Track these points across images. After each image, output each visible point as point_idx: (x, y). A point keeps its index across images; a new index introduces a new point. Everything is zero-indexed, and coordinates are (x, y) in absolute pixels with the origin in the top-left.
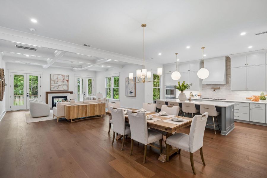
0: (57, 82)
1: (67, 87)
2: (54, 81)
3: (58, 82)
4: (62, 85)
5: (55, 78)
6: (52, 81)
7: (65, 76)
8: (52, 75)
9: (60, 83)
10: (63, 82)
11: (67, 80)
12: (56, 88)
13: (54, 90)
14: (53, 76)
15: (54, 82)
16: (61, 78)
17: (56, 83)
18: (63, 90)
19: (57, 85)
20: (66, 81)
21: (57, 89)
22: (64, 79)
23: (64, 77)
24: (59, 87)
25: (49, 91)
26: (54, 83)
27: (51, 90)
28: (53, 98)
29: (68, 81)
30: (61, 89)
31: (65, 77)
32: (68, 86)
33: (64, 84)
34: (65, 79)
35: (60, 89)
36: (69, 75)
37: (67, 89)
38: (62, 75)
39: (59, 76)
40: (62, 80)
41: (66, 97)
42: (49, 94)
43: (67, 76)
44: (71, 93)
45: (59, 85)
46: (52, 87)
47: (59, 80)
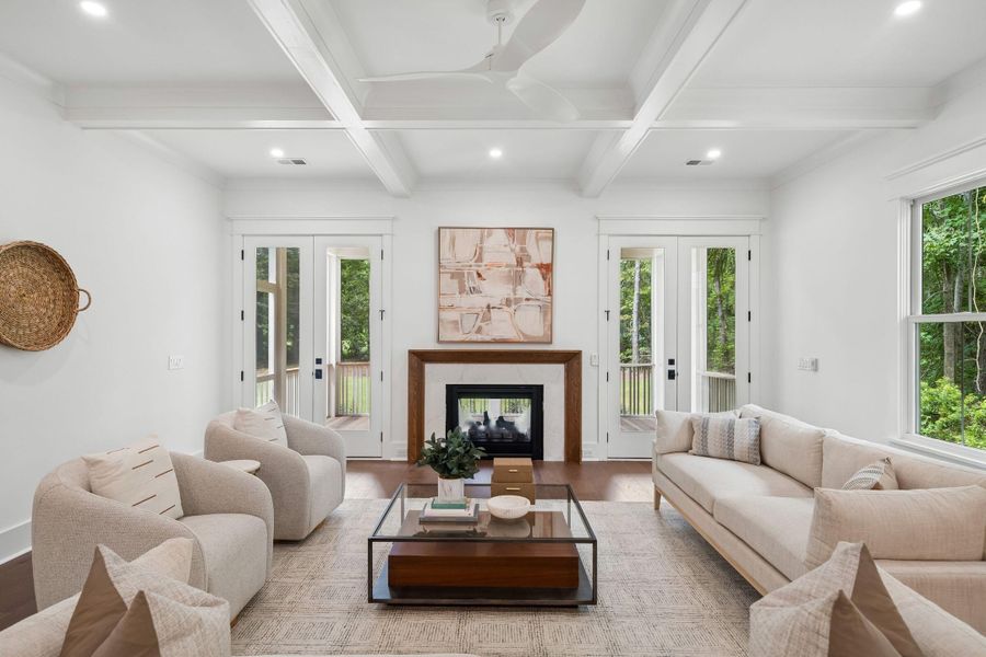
0: (477, 283)
1: (545, 314)
2: (457, 275)
3: (484, 285)
4: (508, 302)
5: (465, 251)
6: (445, 277)
7: (531, 235)
8: (446, 234)
9: (495, 290)
10: (517, 278)
11: (540, 266)
12: (469, 323)
13: (459, 336)
14: (452, 241)
15: (456, 281)
16: (500, 251)
17: (473, 290)
18: (511, 334)
19: (478, 301)
20: (533, 275)
21: (479, 330)
22: (520, 262)
23: (523, 241)
24: (486, 319)
25: (430, 345)
26: (462, 291)
27: (439, 341)
28: (455, 393)
29: (546, 269)
30: (505, 328)
31: (531, 248)
32: (547, 310)
33: (522, 292)
34: (529, 258)
35: (497, 335)
36: (553, 229)
37: (541, 334)
38: (510, 231)
39: (489, 235)
40: (507, 266)
41: (535, 394)
42: (430, 369)
43: (542, 234)
44: (571, 360)
45: (488, 307)
46: (448, 316)
47: (489, 267)
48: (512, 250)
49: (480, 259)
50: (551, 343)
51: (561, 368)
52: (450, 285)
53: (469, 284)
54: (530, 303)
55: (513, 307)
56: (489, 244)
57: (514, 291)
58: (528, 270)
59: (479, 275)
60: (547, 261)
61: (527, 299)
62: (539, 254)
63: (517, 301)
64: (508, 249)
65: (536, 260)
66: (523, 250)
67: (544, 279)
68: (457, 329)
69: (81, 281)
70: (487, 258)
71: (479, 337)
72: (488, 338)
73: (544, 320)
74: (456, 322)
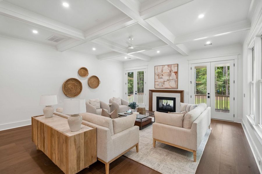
0: (162, 76)
2: (158, 75)
3: (163, 77)
4: (168, 80)
5: (160, 70)
6: (156, 76)
7: (173, 66)
8: (156, 67)
9: (166, 78)
10: (170, 75)
11: (175, 72)
12: (160, 84)
13: (158, 87)
14: (157, 69)
15: (158, 76)
16: (166, 70)
17: (161, 78)
18: (169, 87)
19: (162, 80)
20: (173, 74)
21: (162, 86)
22: (170, 72)
23: (171, 66)
24: (164, 84)
25: (153, 89)
26: (159, 78)
27: (155, 88)
29: (176, 73)
30: (168, 85)
31: (173, 69)
32: (177, 82)
33: (171, 78)
34: (172, 70)
35: (166, 87)
36: (178, 64)
37: (175, 87)
38: (168, 65)
39: (164, 67)
40: (168, 73)
41: (174, 99)
42: (154, 93)
43: (175, 65)
44: (181, 92)
45: (164, 81)
46: (156, 83)
47: (164, 73)
48: (169, 69)
49: (162, 72)
50: (177, 88)
51: (180, 94)
52: (157, 77)
53: (160, 77)
54: (173, 80)
55: (169, 81)
56: (164, 68)
57: (169, 78)
58: (172, 73)
59: (162, 75)
60: (177, 71)
61: (172, 79)
62: (175, 70)
63: (170, 80)
64: (168, 69)
65: (174, 71)
66: (171, 69)
67: (176, 75)
68: (158, 86)
69: (100, 80)
70: (164, 71)
71: (162, 87)
72: (164, 88)
73: (176, 84)
74: (158, 84)
